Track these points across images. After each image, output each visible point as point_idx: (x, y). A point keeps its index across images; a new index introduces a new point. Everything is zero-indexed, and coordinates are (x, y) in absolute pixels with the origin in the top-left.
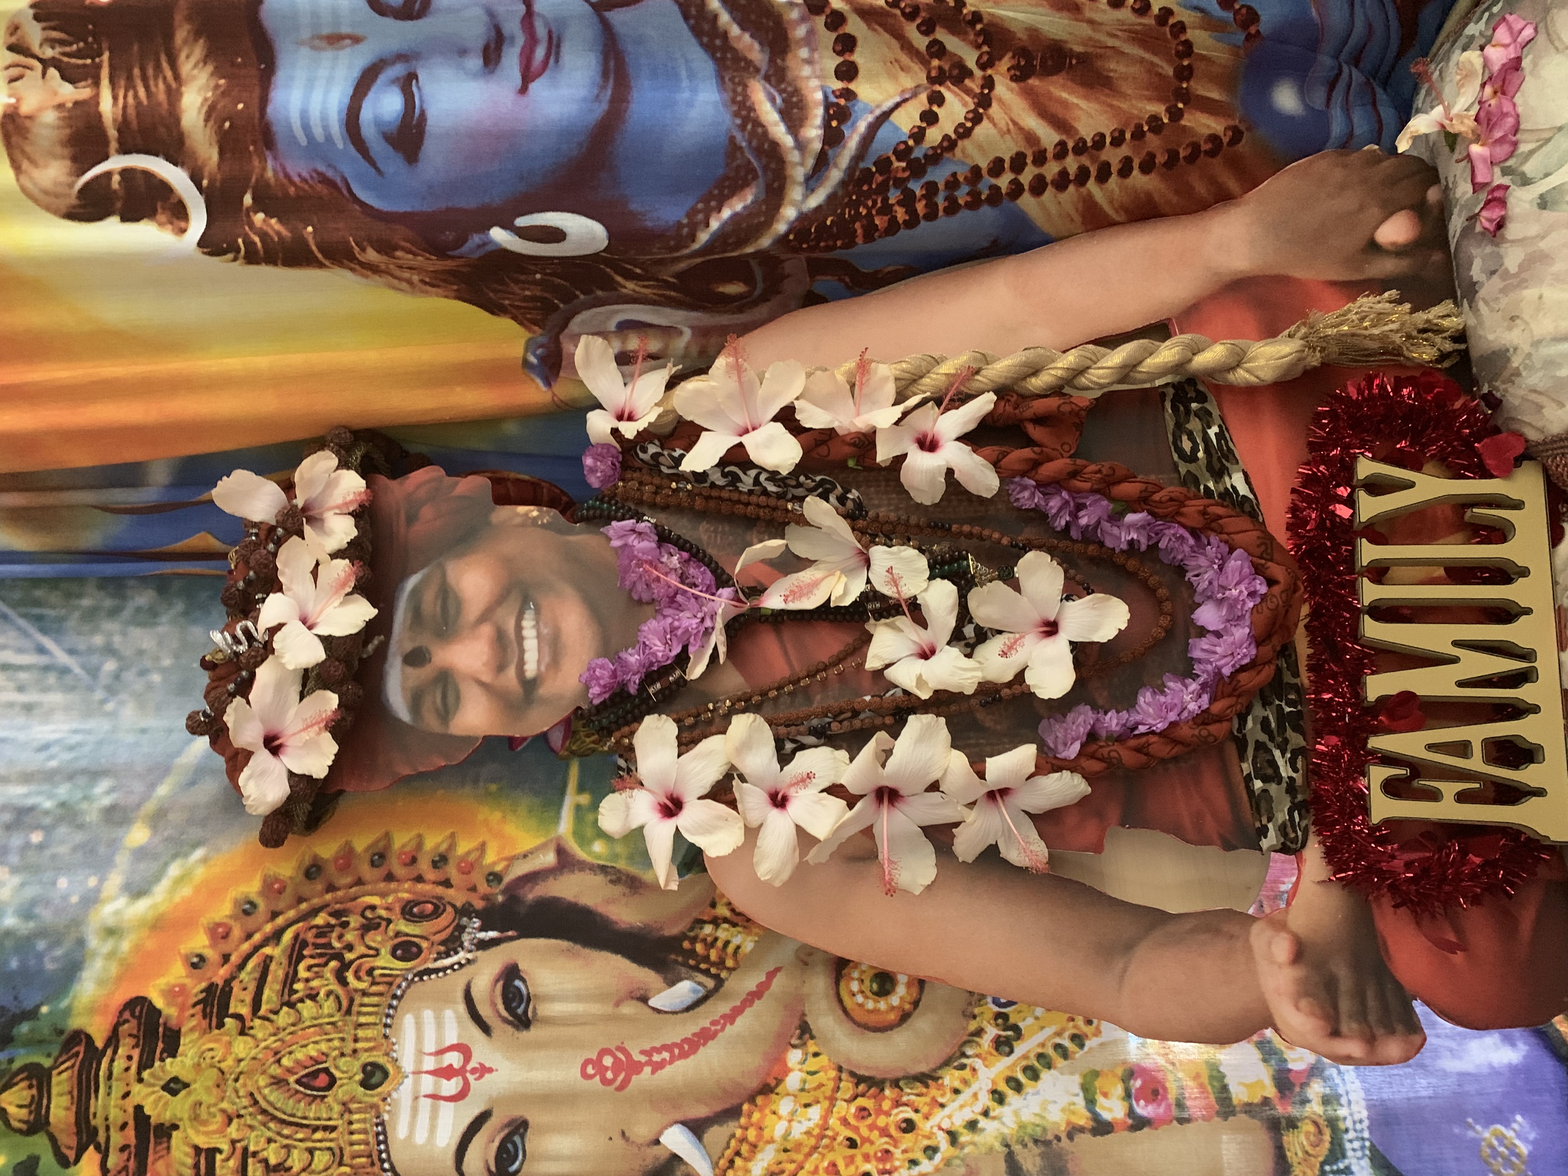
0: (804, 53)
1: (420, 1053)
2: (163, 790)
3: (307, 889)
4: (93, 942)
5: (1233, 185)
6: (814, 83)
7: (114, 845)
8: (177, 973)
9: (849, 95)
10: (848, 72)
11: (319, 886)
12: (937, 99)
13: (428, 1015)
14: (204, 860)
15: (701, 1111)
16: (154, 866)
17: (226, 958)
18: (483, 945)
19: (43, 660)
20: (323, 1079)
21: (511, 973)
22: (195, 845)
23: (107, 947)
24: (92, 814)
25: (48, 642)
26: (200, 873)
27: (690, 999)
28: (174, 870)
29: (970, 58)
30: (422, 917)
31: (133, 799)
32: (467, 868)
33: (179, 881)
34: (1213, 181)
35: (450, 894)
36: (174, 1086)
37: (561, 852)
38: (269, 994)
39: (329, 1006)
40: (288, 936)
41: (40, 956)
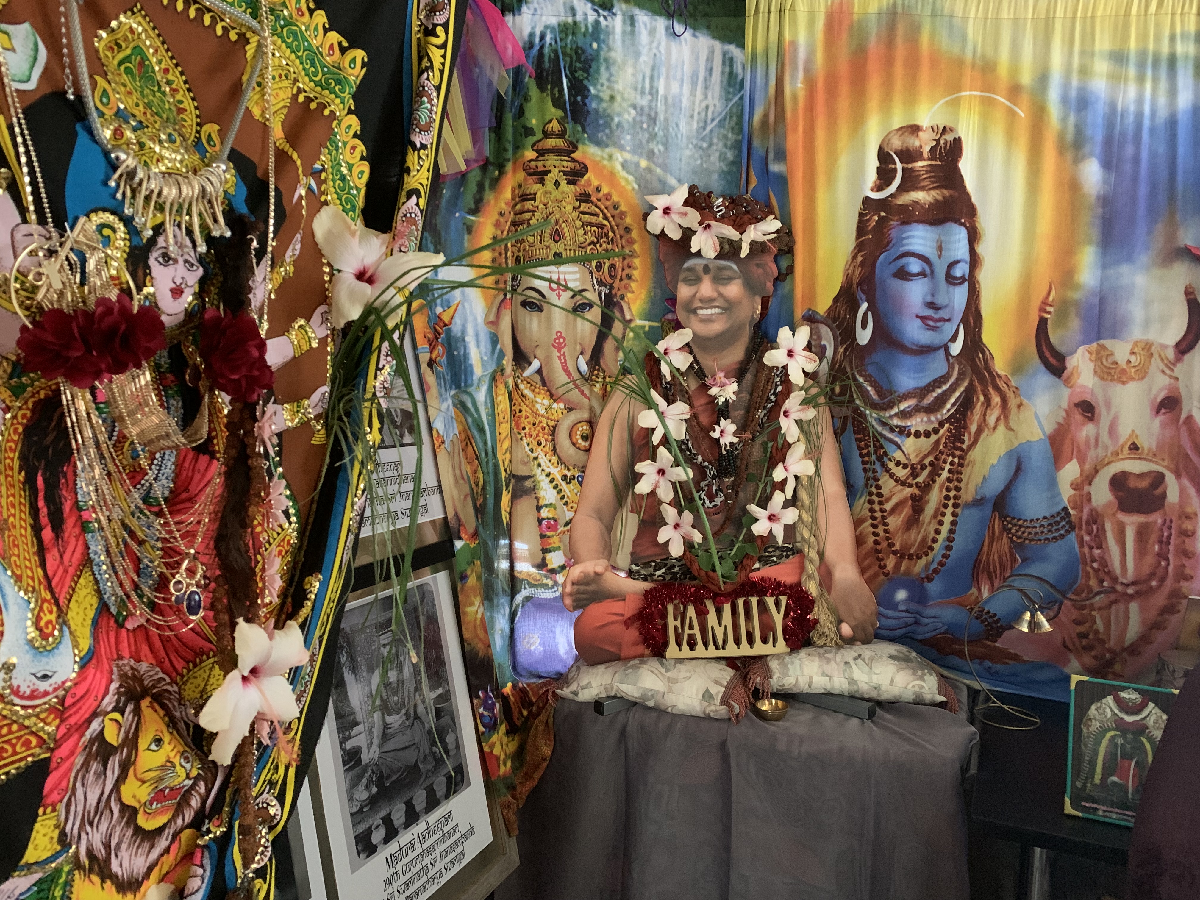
0: (925, 419)
1: (565, 273)
2: (658, 170)
3: (621, 228)
4: (607, 150)
5: (867, 575)
6: (914, 423)
7: (641, 155)
8: (595, 183)
9: (909, 435)
10: (917, 435)
11: (622, 232)
12: (905, 467)
13: (578, 276)
14: (634, 189)
15: (545, 373)
16: (632, 170)
17: (599, 200)
18: (600, 294)
19: (709, 120)
20: (557, 238)
21: (591, 305)
22: (639, 186)
23: (606, 156)
24: (652, 146)
25: (716, 122)
26: (629, 188)
27: (582, 370)
28: (631, 178)
29: (920, 479)
30: (610, 271)
31: (656, 160)
32: (626, 287)
33: (627, 180)
34: (869, 567)
35: (618, 281)
36: (557, 184)
37: (630, 321)
38: (586, 218)
39: (582, 239)
40: (605, 222)
41: (603, 131)
